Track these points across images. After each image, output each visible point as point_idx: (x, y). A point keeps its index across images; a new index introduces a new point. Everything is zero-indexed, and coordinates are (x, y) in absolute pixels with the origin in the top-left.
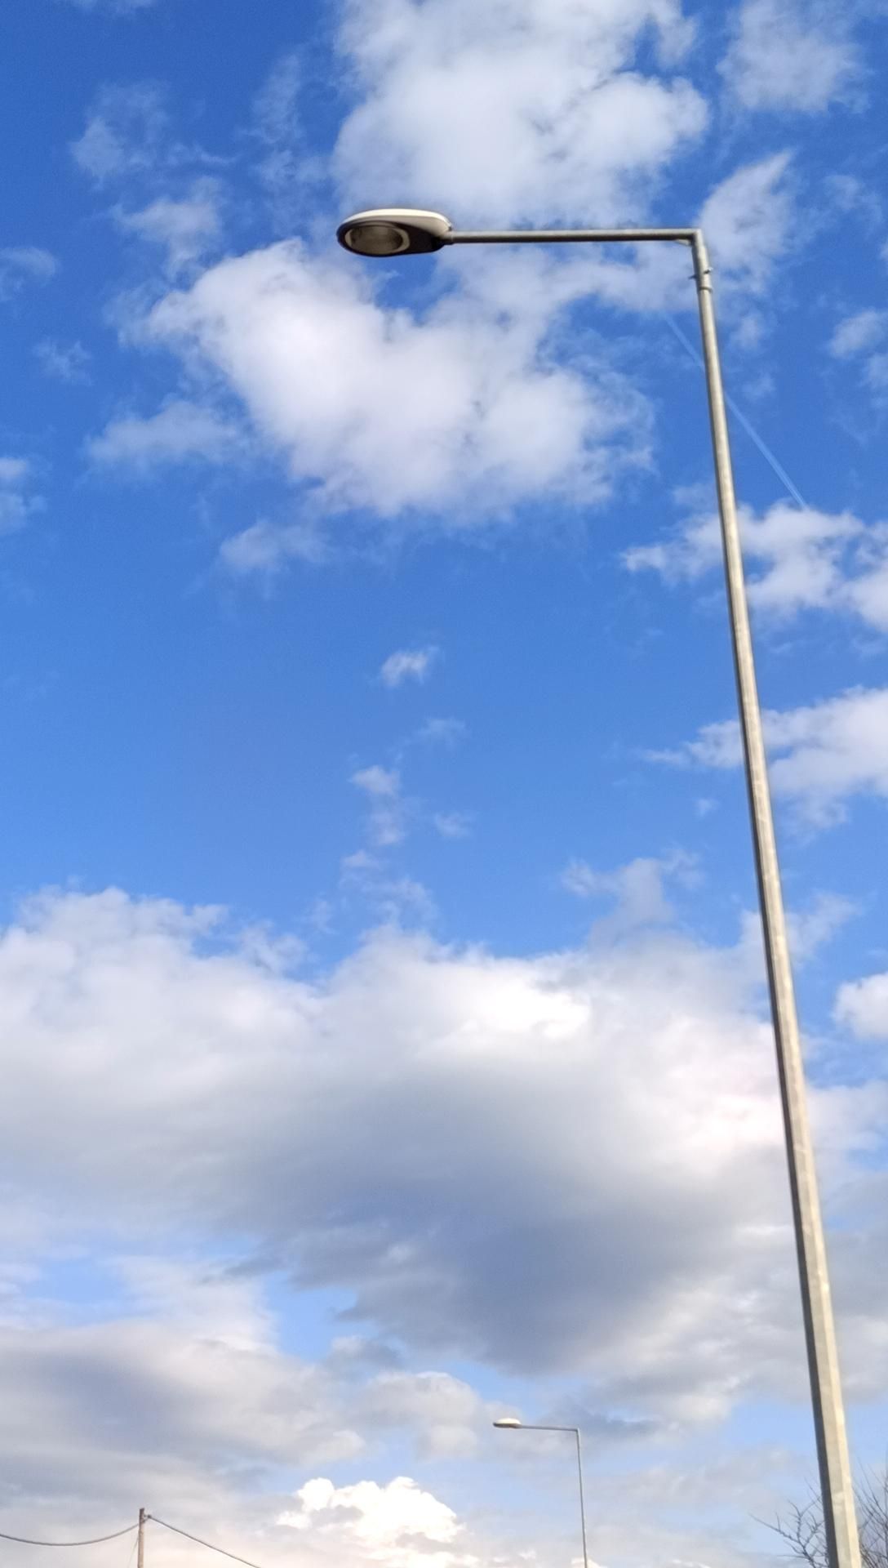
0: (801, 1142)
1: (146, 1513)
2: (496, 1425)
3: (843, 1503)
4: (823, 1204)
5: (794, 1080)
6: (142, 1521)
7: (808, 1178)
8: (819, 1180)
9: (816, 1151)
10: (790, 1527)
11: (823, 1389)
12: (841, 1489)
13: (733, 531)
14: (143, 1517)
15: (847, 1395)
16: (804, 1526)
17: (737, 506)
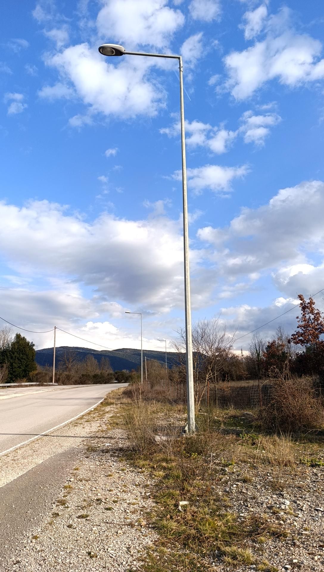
0: (187, 261)
1: (56, 327)
2: (126, 312)
3: (189, 327)
4: (190, 273)
5: (187, 248)
6: (55, 329)
7: (188, 267)
8: (190, 268)
9: (190, 262)
10: (180, 332)
11: (187, 307)
12: (189, 325)
13: (183, 127)
14: (55, 328)
15: (191, 308)
16: (182, 332)
17: (185, 120)
